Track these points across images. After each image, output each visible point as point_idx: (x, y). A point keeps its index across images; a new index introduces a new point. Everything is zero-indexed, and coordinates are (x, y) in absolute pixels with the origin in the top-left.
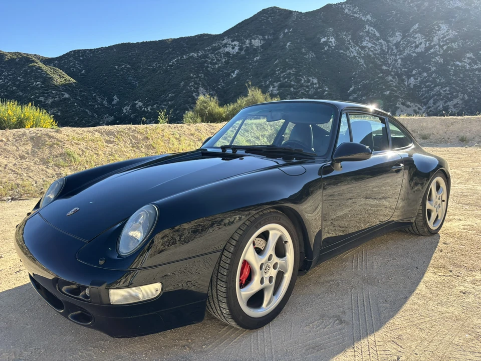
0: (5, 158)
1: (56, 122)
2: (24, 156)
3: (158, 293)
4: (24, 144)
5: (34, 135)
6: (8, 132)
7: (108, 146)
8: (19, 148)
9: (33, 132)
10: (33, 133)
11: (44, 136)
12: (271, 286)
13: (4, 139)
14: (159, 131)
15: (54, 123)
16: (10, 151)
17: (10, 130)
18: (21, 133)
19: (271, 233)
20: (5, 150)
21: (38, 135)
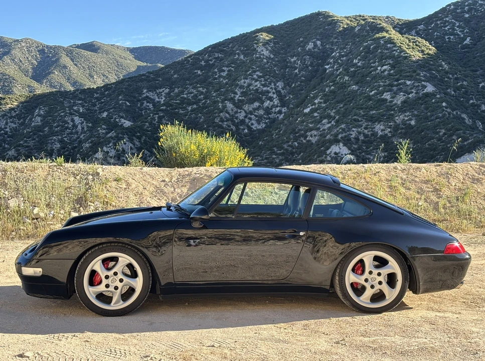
0: (158, 200)
1: (249, 158)
2: (176, 199)
3: (41, 274)
4: (182, 186)
5: (198, 175)
6: (176, 172)
7: (276, 194)
8: (176, 190)
9: (200, 172)
10: (199, 174)
11: (205, 178)
12: (116, 293)
13: (167, 180)
14: (367, 175)
15: (247, 158)
16: (165, 193)
17: (179, 169)
18: (187, 173)
19: (120, 259)
20: (162, 191)
21: (201, 176)
